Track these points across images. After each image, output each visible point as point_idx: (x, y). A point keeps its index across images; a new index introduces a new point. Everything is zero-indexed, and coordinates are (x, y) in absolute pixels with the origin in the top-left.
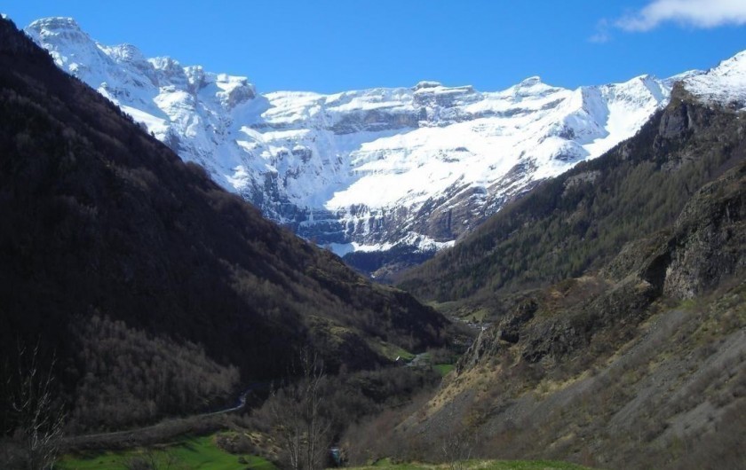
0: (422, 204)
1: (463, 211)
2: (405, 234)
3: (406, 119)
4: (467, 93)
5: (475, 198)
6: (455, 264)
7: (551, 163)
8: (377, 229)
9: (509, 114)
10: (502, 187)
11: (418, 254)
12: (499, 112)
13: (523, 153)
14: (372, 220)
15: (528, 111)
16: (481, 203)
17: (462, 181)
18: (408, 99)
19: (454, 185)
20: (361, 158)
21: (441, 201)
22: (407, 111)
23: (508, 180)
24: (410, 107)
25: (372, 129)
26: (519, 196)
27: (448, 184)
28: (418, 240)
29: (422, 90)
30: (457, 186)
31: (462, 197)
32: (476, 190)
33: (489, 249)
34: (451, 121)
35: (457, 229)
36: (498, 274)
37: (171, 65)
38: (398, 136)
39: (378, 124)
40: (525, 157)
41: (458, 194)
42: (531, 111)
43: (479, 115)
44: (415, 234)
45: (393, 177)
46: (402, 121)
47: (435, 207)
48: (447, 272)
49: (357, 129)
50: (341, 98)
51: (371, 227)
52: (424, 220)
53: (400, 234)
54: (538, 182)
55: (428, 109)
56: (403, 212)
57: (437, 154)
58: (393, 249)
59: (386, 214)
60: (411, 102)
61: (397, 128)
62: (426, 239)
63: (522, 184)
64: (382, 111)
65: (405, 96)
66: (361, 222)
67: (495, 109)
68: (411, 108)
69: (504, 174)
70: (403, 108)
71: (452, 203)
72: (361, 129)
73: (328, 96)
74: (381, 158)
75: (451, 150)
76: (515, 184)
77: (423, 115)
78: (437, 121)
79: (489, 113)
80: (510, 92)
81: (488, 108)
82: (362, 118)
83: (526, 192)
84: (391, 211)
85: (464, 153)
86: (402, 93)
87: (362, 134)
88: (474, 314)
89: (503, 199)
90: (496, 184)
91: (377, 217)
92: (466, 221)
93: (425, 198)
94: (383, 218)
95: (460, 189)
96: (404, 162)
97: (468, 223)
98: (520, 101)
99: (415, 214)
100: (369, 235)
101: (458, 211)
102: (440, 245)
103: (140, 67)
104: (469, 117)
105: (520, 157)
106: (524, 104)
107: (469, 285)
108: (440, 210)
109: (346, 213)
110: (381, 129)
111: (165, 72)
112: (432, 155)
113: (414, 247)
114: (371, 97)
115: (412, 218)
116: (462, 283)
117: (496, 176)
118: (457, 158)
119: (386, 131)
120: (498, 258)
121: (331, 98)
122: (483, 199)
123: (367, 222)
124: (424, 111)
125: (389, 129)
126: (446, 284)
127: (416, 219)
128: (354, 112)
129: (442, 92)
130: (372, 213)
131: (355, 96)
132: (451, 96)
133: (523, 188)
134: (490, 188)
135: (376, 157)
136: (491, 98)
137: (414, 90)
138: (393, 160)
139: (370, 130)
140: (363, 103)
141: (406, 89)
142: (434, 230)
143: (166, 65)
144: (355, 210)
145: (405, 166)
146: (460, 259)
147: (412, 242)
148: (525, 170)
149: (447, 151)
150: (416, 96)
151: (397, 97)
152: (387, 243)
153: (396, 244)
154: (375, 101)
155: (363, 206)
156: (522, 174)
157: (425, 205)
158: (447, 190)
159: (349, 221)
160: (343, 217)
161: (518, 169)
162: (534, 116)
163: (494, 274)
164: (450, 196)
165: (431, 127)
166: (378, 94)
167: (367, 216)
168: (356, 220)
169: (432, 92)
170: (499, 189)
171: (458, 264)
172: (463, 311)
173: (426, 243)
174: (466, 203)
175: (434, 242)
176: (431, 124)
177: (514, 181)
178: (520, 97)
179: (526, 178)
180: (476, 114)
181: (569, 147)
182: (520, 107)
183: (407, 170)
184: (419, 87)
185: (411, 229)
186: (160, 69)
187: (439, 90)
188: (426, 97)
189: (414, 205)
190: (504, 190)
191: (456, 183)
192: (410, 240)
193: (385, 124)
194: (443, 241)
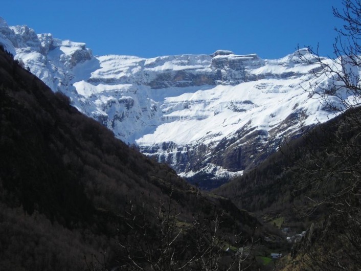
0: (218, 143)
1: (250, 148)
2: (205, 165)
3: (206, 78)
4: (252, 60)
5: (259, 139)
6: (252, 185)
7: (318, 113)
8: (183, 161)
9: (285, 76)
10: (280, 131)
11: (214, 180)
12: (277, 75)
13: (297, 105)
14: (179, 154)
15: (299, 75)
16: (263, 142)
17: (249, 126)
18: (208, 64)
19: (243, 128)
20: (171, 107)
21: (233, 140)
22: (206, 73)
23: (285, 125)
24: (208, 69)
25: (180, 85)
26: (294, 137)
27: (238, 127)
28: (215, 170)
29: (218, 57)
30: (245, 129)
31: (249, 137)
32: (261, 133)
33: (278, 174)
34: (240, 81)
35: (245, 161)
36: (288, 192)
37: (27, 32)
38: (200, 91)
39: (184, 81)
40: (299, 107)
41: (246, 135)
42: (301, 75)
43: (262, 77)
44: (213, 165)
45: (195, 122)
46: (202, 79)
47: (229, 145)
48: (245, 190)
49: (169, 85)
50: (157, 61)
51: (178, 160)
52: (219, 155)
53: (201, 165)
54: (308, 127)
55: (223, 71)
56: (203, 148)
57: (229, 105)
58: (195, 176)
59: (190, 150)
60: (210, 66)
61: (199, 85)
62: (221, 169)
63: (296, 128)
64: (188, 72)
65: (205, 61)
66: (170, 156)
67: (273, 72)
68: (210, 70)
69: (282, 120)
70: (204, 70)
71: (242, 142)
72: (171, 85)
73: (147, 59)
74: (186, 107)
75: (240, 103)
76: (290, 128)
77: (219, 76)
78: (229, 80)
79: (269, 75)
80: (285, 59)
81: (269, 71)
82: (172, 77)
83: (299, 135)
84: (194, 147)
85: (250, 105)
86: (203, 58)
87: (173, 89)
88: (274, 221)
89: (281, 139)
90: (276, 128)
91: (183, 152)
92: (252, 156)
93: (220, 138)
94: (187, 153)
95: (248, 132)
96: (204, 111)
97: (253, 158)
98: (293, 67)
99: (212, 150)
100: (176, 165)
101: (246, 148)
102: (232, 174)
103: (4, 32)
104: (254, 78)
105: (295, 108)
106: (296, 69)
107: (265, 200)
108: (232, 147)
109: (159, 148)
110: (187, 86)
111: (23, 37)
112: (225, 105)
113: (212, 175)
114: (179, 61)
115: (210, 153)
116: (259, 199)
117: (276, 122)
118: (244, 108)
119: (191, 87)
120: (287, 180)
121: (149, 61)
122: (266, 140)
123: (175, 156)
124: (219, 72)
125: (192, 85)
126: (246, 199)
127: (214, 153)
128: (166, 72)
129: (233, 58)
130: (179, 149)
131: (167, 60)
132: (240, 61)
133: (296, 132)
134: (271, 131)
135: (183, 107)
136: (270, 64)
137: (212, 56)
138: (195, 110)
139: (177, 86)
140: (173, 66)
141: (206, 55)
142: (227, 162)
143: (24, 31)
144: (166, 146)
145: (205, 114)
146: (255, 181)
147: (210, 171)
148: (298, 118)
149: (237, 103)
150: (214, 61)
151: (199, 61)
152: (191, 171)
153: (198, 172)
154: (183, 64)
155: (172, 143)
156: (296, 121)
157: (220, 143)
158: (238, 132)
159: (161, 154)
160: (156, 152)
161: (293, 117)
162: (303, 78)
163: (285, 192)
164: (240, 137)
165: (224, 85)
166: (185, 60)
167: (175, 151)
168: (166, 154)
169: (226, 58)
170: (277, 132)
171: (254, 185)
172: (265, 218)
173: (221, 172)
174: (252, 142)
175: (227, 172)
176: (224, 82)
177: (290, 126)
178: (292, 63)
179: (299, 124)
180: (259, 75)
181: (332, 101)
182: (293, 71)
183: (205, 117)
184: (216, 54)
185: (209, 161)
186: (19, 35)
187: (231, 57)
188: (222, 62)
189: (212, 143)
190: (282, 133)
191: (244, 127)
192: (209, 169)
193: (190, 82)
194: (234, 171)
